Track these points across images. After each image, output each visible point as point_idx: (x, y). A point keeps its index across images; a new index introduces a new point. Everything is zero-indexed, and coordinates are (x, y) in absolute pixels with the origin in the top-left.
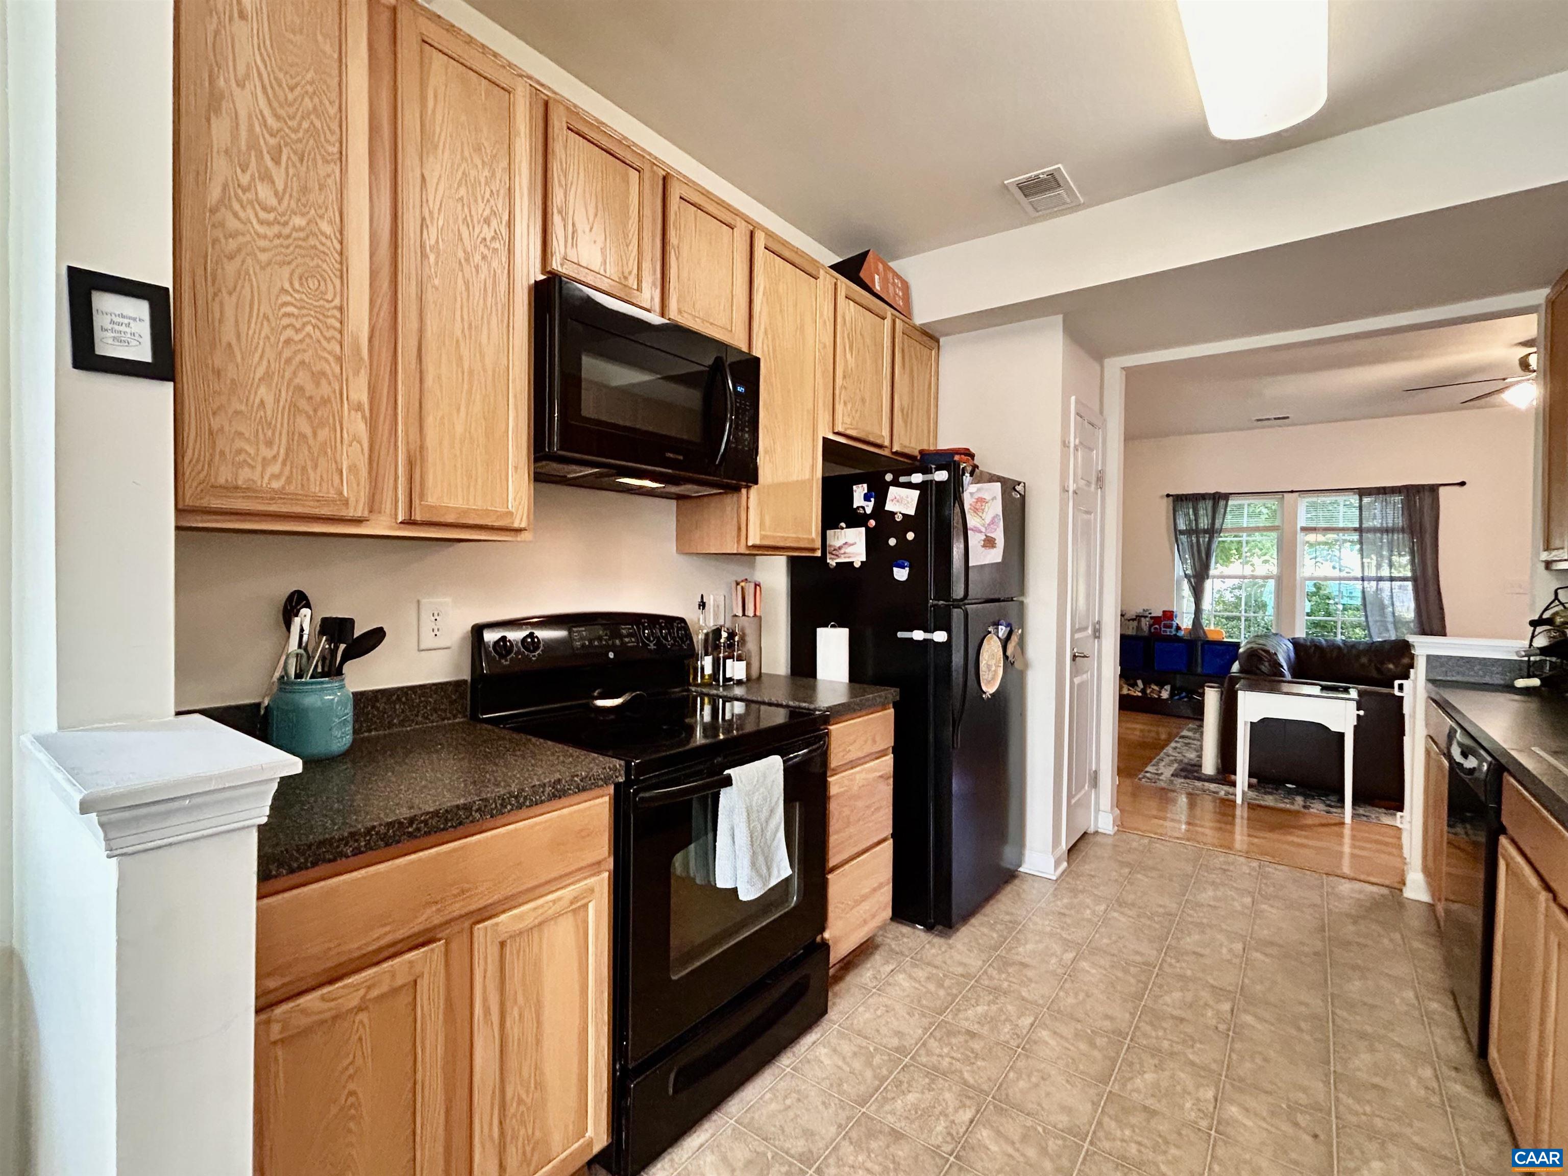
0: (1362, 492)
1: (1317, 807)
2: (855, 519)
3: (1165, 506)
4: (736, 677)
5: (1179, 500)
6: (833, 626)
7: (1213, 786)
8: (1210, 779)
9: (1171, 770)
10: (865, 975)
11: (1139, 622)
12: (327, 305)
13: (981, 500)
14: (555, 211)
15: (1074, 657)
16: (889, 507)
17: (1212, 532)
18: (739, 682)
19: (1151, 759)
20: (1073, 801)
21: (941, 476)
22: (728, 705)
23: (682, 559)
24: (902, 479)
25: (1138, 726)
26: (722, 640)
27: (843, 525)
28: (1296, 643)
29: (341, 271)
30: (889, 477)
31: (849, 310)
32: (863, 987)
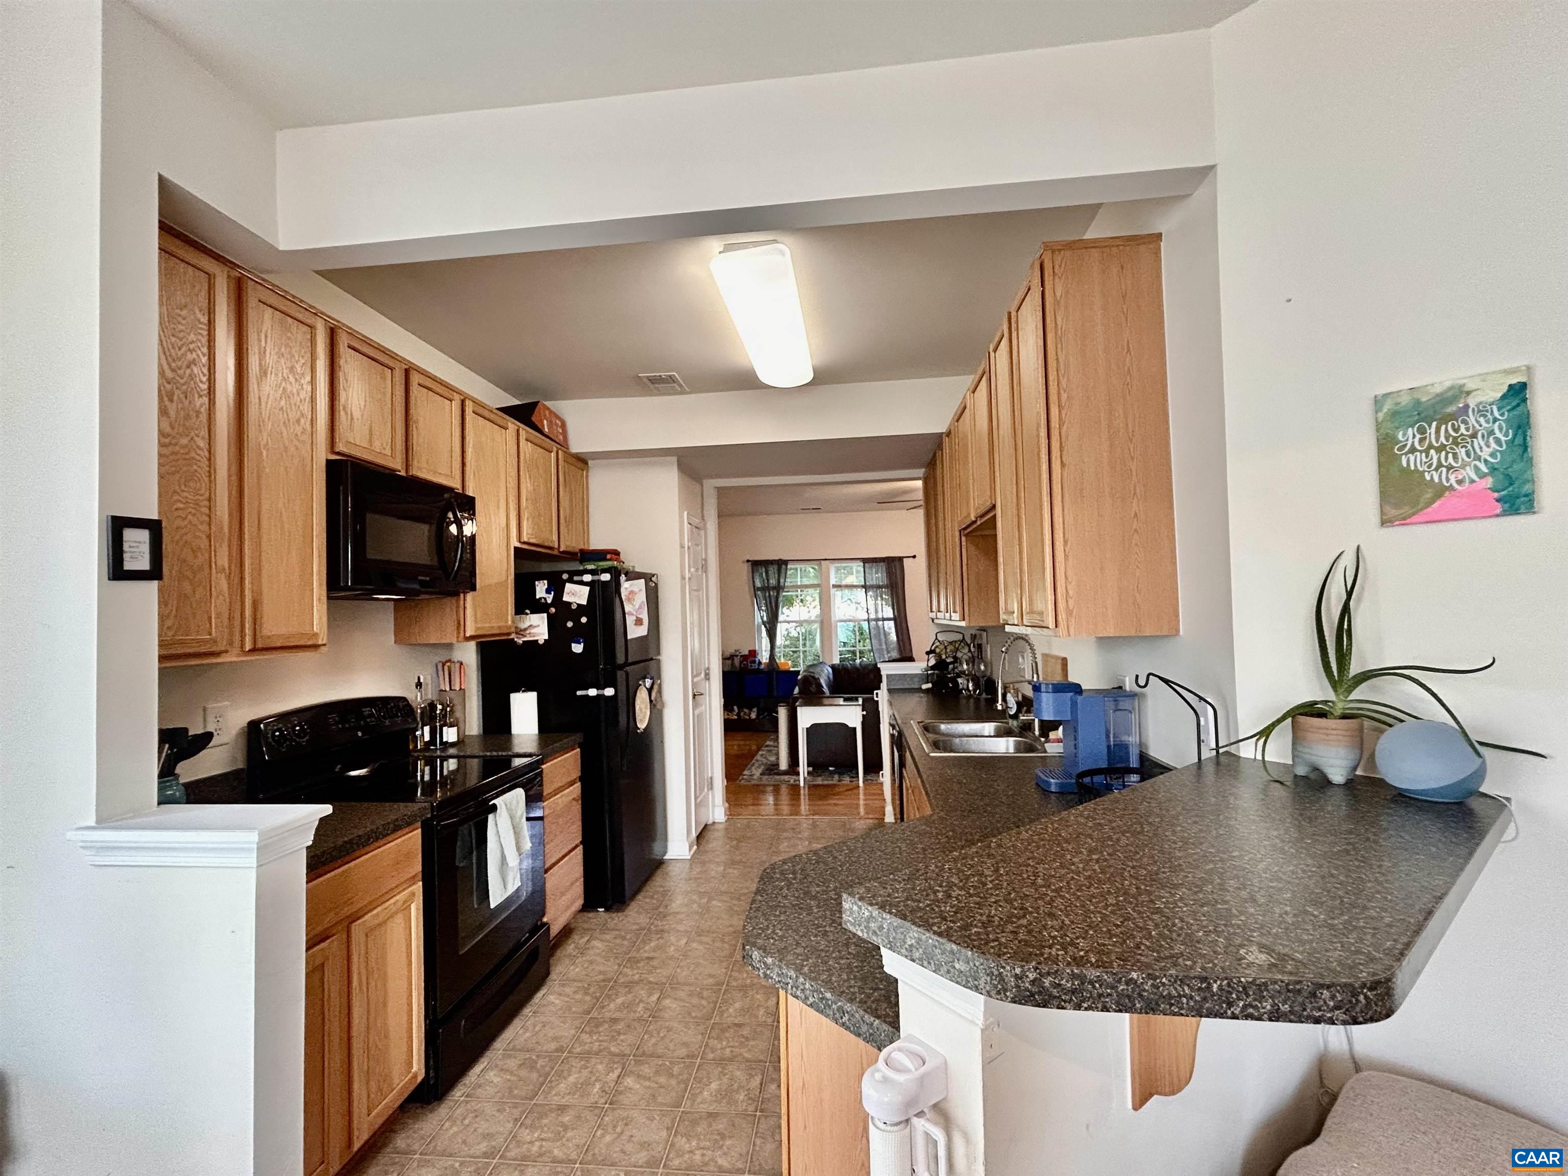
0: (865, 561)
1: (847, 780)
2: (538, 607)
3: (745, 569)
4: (450, 741)
5: (756, 564)
6: (523, 691)
7: (786, 778)
8: (785, 773)
9: (760, 771)
10: (570, 948)
11: (733, 660)
12: (201, 498)
13: (632, 592)
14: (341, 408)
15: (694, 696)
16: (566, 598)
17: (779, 588)
18: (453, 745)
19: (746, 766)
20: (698, 800)
21: (606, 577)
22: (445, 763)
23: (397, 649)
24: (576, 578)
25: (735, 743)
26: (438, 712)
27: (528, 611)
28: (833, 667)
29: (209, 472)
30: (565, 576)
31: (526, 447)
32: (570, 955)
